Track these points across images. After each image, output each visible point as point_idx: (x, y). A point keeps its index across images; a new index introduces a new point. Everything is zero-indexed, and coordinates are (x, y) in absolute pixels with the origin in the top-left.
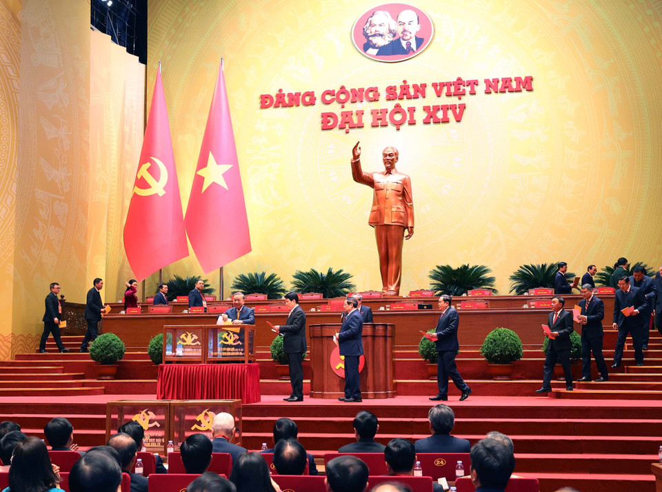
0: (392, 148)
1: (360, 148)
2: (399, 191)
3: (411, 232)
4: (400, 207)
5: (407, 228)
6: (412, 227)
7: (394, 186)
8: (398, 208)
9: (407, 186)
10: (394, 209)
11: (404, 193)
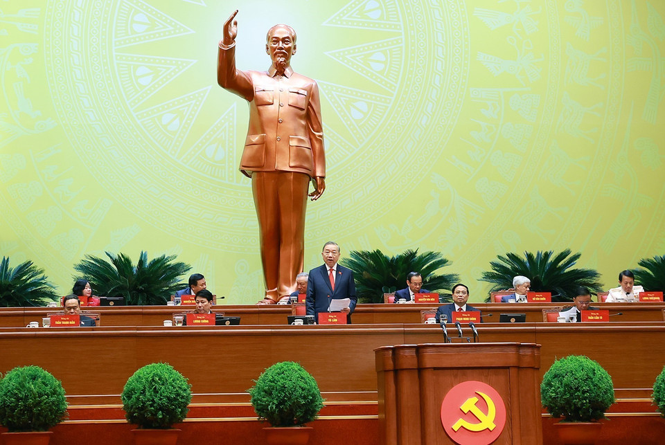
0: (287, 27)
1: (236, 24)
2: (302, 109)
3: (320, 187)
4: (302, 138)
5: (315, 178)
6: (322, 178)
7: (293, 99)
8: (300, 140)
9: (313, 99)
10: (293, 143)
11: (309, 114)
